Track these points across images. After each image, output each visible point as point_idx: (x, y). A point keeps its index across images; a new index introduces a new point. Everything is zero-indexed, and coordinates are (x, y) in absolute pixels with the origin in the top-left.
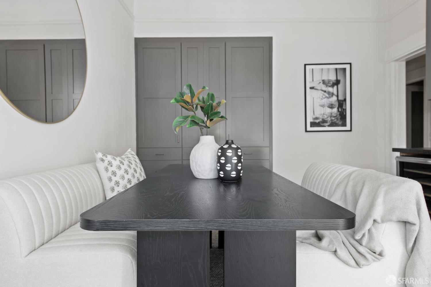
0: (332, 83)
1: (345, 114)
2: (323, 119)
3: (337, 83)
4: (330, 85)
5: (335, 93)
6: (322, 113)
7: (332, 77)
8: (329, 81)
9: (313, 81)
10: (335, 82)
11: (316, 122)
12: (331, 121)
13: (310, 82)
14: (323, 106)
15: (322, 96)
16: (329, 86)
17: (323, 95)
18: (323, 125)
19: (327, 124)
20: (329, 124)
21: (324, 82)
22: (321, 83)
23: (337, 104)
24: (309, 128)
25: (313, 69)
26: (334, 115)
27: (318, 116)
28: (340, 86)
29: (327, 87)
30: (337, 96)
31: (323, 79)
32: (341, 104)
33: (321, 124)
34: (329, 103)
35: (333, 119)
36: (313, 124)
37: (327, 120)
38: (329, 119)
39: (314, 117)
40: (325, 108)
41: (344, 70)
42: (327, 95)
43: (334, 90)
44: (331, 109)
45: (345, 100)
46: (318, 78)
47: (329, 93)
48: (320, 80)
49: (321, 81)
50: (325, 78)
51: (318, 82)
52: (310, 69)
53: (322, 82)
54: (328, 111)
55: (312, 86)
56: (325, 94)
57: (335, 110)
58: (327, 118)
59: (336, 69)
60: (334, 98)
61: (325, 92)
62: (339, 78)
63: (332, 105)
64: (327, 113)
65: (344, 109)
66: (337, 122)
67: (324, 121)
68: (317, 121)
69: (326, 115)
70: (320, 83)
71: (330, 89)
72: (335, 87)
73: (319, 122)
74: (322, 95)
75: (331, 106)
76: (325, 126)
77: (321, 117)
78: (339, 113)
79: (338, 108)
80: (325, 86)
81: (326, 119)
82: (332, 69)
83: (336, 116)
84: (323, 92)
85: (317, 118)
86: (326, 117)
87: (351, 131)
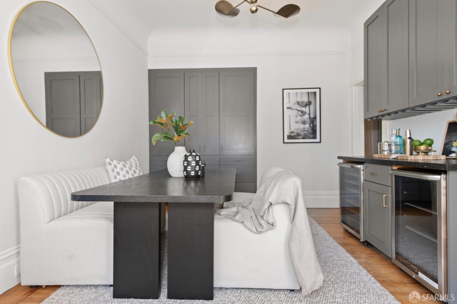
0: (304, 104)
1: (315, 128)
2: (298, 133)
3: (309, 103)
4: (303, 105)
5: (308, 112)
6: (297, 128)
7: (305, 100)
8: (303, 102)
9: (289, 102)
10: (307, 103)
11: (292, 136)
12: (304, 135)
13: (287, 103)
14: (297, 122)
15: (297, 115)
16: (303, 107)
17: (298, 113)
18: (297, 137)
19: (301, 137)
20: (302, 137)
21: (298, 103)
22: (296, 104)
23: (308, 121)
24: (286, 141)
25: (289, 93)
26: (306, 129)
27: (293, 130)
28: (312, 107)
29: (301, 107)
30: (309, 115)
31: (298, 100)
32: (313, 120)
33: (296, 137)
34: (302, 120)
35: (306, 132)
36: (290, 137)
37: (301, 134)
38: (302, 133)
39: (290, 131)
40: (299, 124)
41: (315, 93)
42: (301, 114)
43: (306, 110)
44: (304, 125)
45: (315, 118)
46: (293, 100)
47: (302, 112)
48: (295, 102)
49: (296, 102)
50: (299, 100)
51: (294, 103)
52: (287, 93)
53: (296, 103)
54: (302, 126)
55: (289, 106)
56: (299, 112)
57: (307, 126)
58: (301, 132)
59: (308, 93)
60: (307, 116)
61: (299, 111)
62: (310, 100)
63: (305, 121)
64: (301, 128)
65: (314, 125)
66: (309, 135)
67: (298, 135)
68: (293, 135)
69: (300, 130)
70: (295, 104)
71: (304, 109)
72: (308, 107)
73: (294, 136)
74: (297, 113)
75: (304, 123)
76: (299, 139)
77: (295, 131)
78: (310, 128)
79: (310, 124)
80: (300, 106)
81: (300, 133)
82: (305, 92)
83: (308, 131)
84: (297, 111)
85: (293, 132)
86: (300, 131)
87: (320, 142)
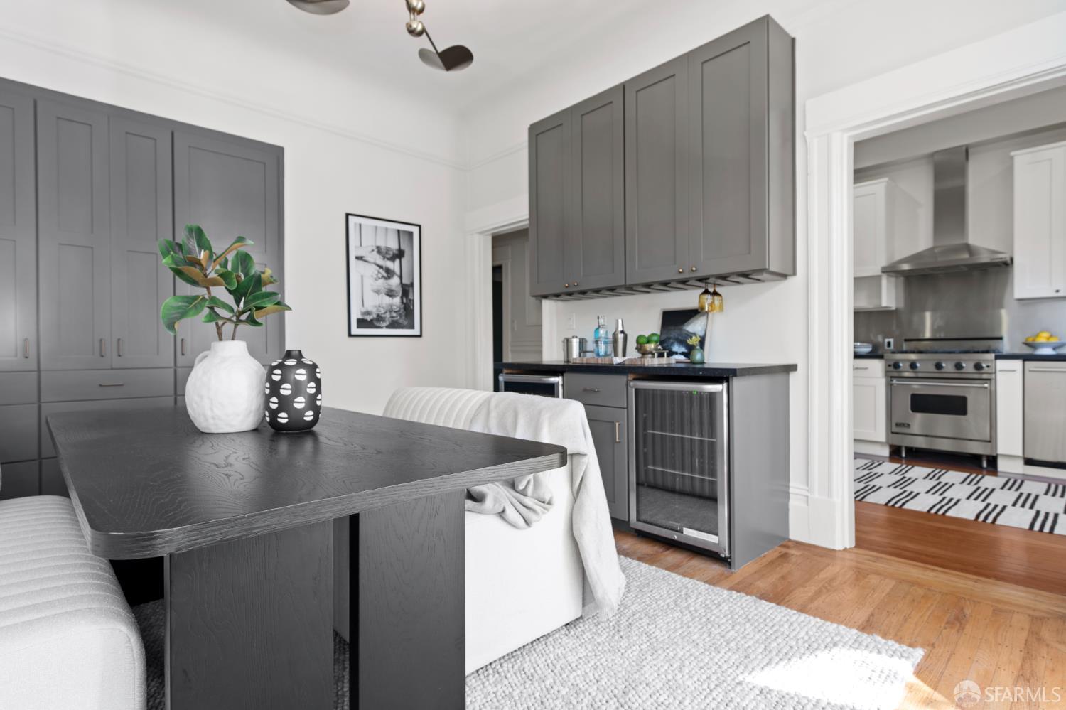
0: (391, 253)
1: (412, 307)
2: (378, 315)
3: (400, 254)
4: (388, 256)
5: (397, 271)
6: (377, 304)
7: (393, 245)
8: (388, 249)
9: (361, 245)
10: (397, 252)
11: (366, 320)
12: (390, 319)
13: (356, 247)
14: (378, 292)
15: (377, 275)
16: (388, 259)
17: (379, 272)
18: (378, 325)
19: (384, 324)
20: (387, 323)
21: (379, 250)
22: (375, 252)
23: (399, 290)
24: (355, 330)
25: (360, 225)
26: (395, 308)
27: (370, 309)
28: (404, 260)
29: (384, 259)
30: (401, 277)
31: (378, 244)
32: (406, 290)
33: (375, 323)
34: (387, 287)
35: (394, 315)
36: (362, 323)
37: (385, 318)
38: (388, 315)
39: (364, 310)
40: (381, 295)
41: (410, 234)
42: (385, 274)
43: (394, 266)
44: (391, 299)
45: (412, 285)
46: (370, 241)
47: (388, 271)
48: (372, 246)
49: (375, 248)
50: (381, 244)
51: (370, 249)
52: (355, 224)
53: (376, 250)
54: (387, 300)
55: (359, 254)
56: (381, 271)
57: (397, 301)
58: (385, 313)
59: (399, 231)
60: (395, 281)
61: (381, 267)
62: (402, 248)
63: (392, 291)
64: (384, 305)
65: (410, 300)
66: (401, 321)
67: (380, 318)
68: (369, 318)
69: (383, 308)
70: (373, 251)
71: (389, 264)
72: (397, 261)
73: (371, 320)
74: (376, 273)
75: (390, 294)
76: (382, 328)
77: (374, 310)
78: (403, 306)
79: (402, 298)
80: (382, 257)
81: (383, 316)
82: (393, 230)
83: (399, 311)
84: (378, 268)
85: (368, 313)
86: (383, 311)
87: (420, 336)
